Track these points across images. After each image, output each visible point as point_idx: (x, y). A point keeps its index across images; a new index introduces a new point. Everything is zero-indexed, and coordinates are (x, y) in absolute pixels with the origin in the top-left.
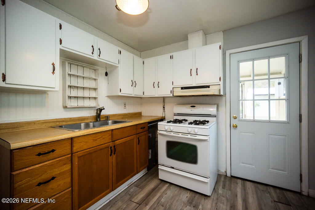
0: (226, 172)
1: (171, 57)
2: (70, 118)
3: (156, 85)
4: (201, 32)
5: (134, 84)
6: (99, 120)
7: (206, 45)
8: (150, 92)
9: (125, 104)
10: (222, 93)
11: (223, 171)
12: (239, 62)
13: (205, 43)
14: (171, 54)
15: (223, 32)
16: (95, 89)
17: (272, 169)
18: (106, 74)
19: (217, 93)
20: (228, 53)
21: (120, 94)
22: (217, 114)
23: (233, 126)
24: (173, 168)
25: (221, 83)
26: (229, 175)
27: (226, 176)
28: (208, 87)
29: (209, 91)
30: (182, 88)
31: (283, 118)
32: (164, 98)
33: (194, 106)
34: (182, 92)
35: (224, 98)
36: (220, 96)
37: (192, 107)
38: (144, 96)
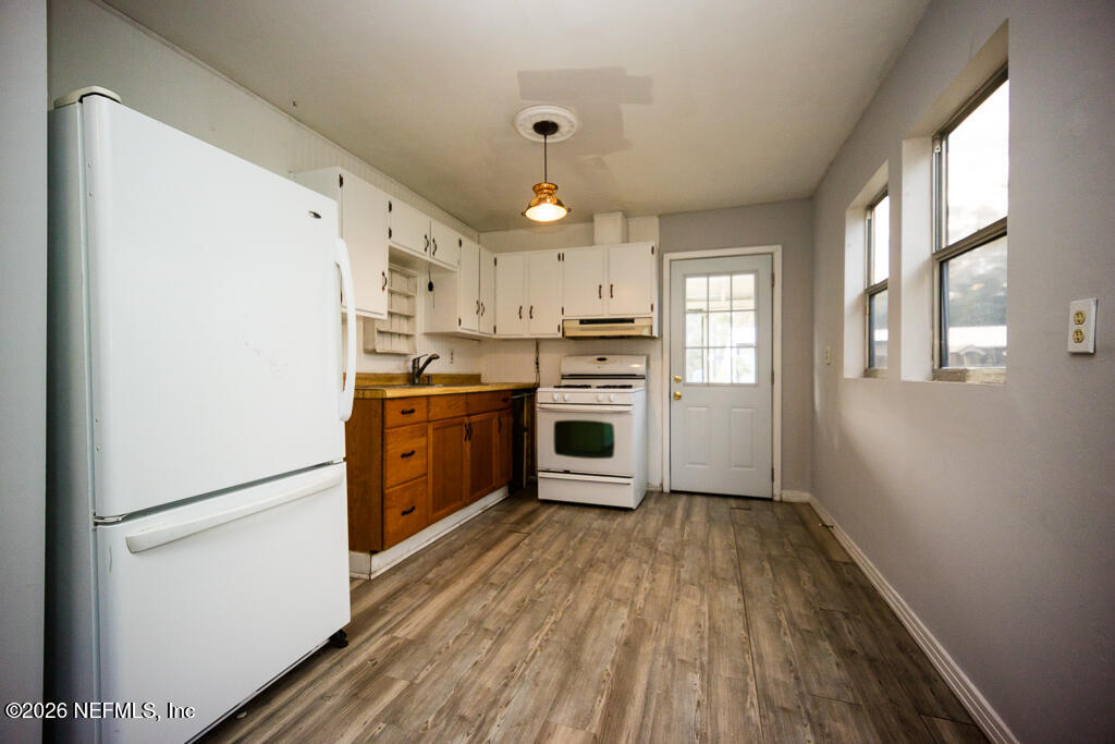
0: (662, 485)
1: (560, 257)
2: (375, 374)
3: (525, 313)
4: (620, 213)
5: (480, 309)
6: (417, 381)
7: (627, 241)
8: (511, 327)
9: (452, 354)
10: (655, 334)
11: (656, 483)
12: (685, 276)
13: (626, 238)
14: (561, 251)
15: (660, 216)
16: (408, 317)
17: (736, 466)
18: (431, 287)
19: (646, 333)
20: (667, 257)
21: (459, 329)
22: (647, 373)
23: (675, 395)
24: (568, 472)
25: (655, 315)
26: (666, 489)
27: (662, 491)
28: (632, 321)
29: (632, 328)
30: (582, 322)
31: (749, 378)
32: (537, 343)
33: (604, 359)
34: (582, 329)
35: (658, 343)
36: (652, 338)
37: (599, 359)
38: (494, 337)
